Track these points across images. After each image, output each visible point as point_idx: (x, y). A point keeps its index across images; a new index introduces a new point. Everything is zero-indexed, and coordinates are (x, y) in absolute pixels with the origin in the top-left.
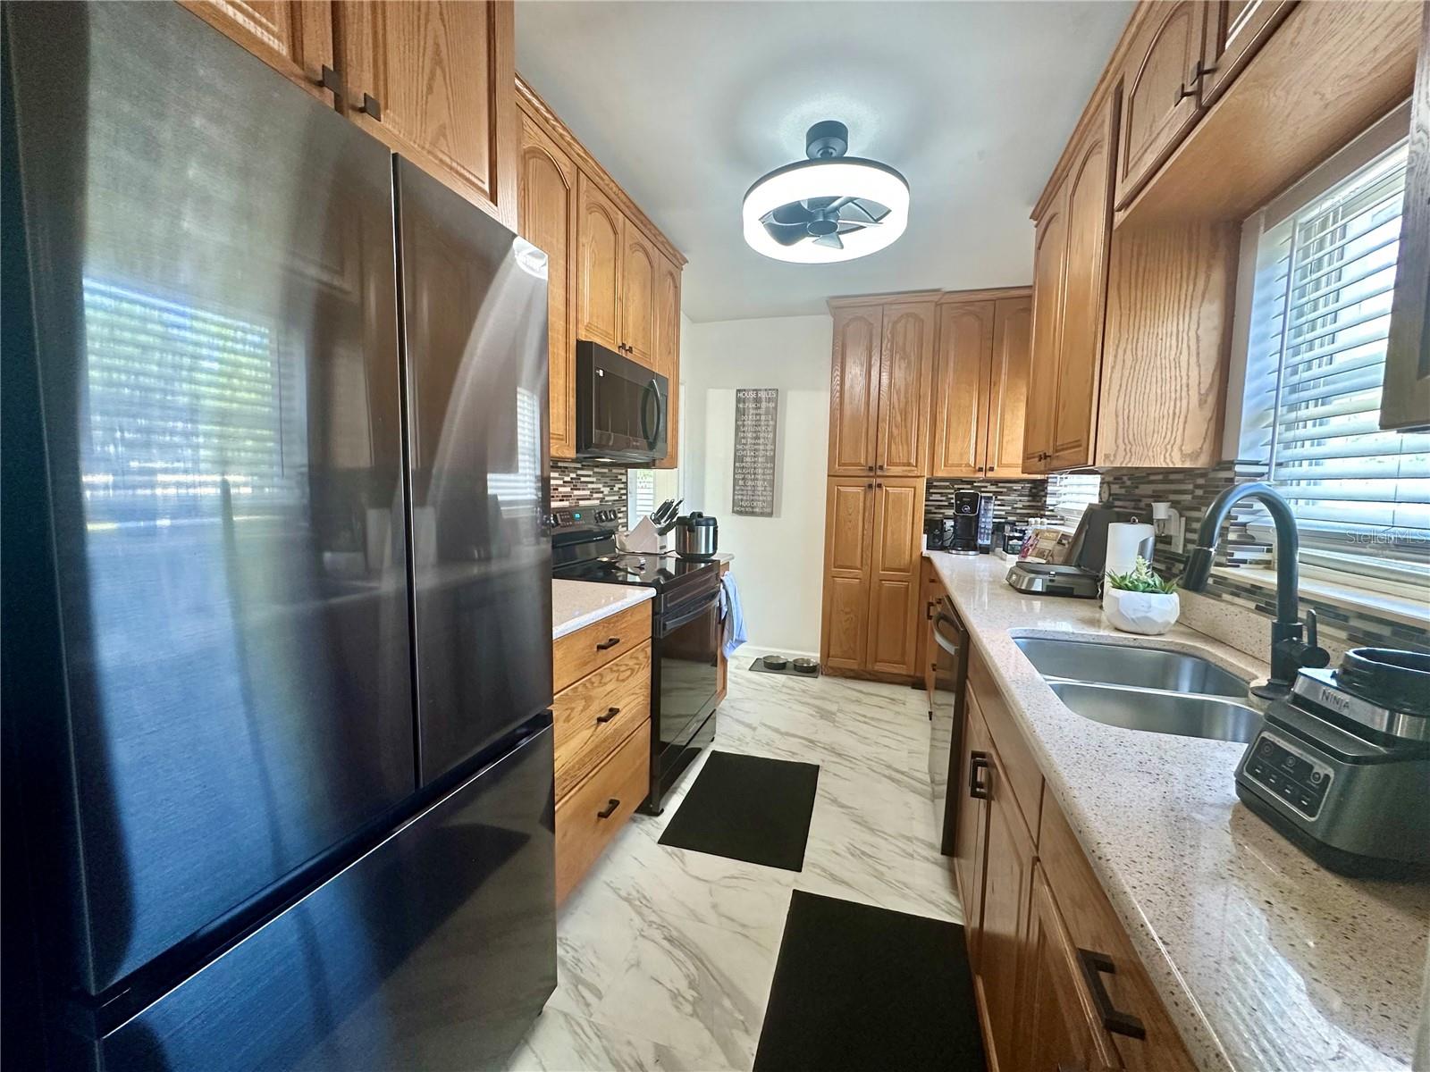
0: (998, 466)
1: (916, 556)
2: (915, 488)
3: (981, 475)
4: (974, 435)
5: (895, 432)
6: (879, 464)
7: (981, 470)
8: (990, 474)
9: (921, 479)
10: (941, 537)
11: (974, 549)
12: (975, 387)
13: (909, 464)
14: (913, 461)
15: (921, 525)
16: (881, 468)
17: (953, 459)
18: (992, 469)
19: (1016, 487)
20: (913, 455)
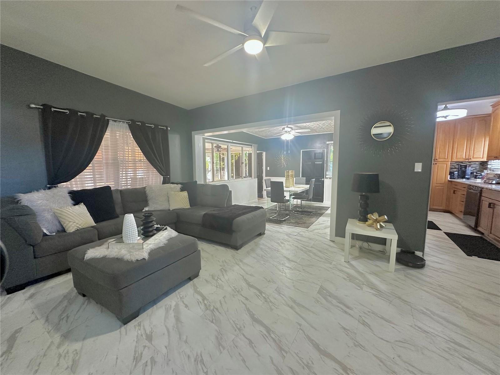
0: (473, 158)
1: (446, 180)
2: (447, 164)
3: (467, 160)
4: (465, 150)
5: (441, 151)
6: (436, 159)
7: (467, 159)
8: (470, 160)
9: (448, 162)
10: (454, 176)
11: (465, 178)
12: (466, 139)
13: (445, 158)
14: (446, 158)
15: (448, 173)
16: (437, 159)
17: (459, 156)
18: (471, 159)
19: (477, 163)
20: (446, 156)
